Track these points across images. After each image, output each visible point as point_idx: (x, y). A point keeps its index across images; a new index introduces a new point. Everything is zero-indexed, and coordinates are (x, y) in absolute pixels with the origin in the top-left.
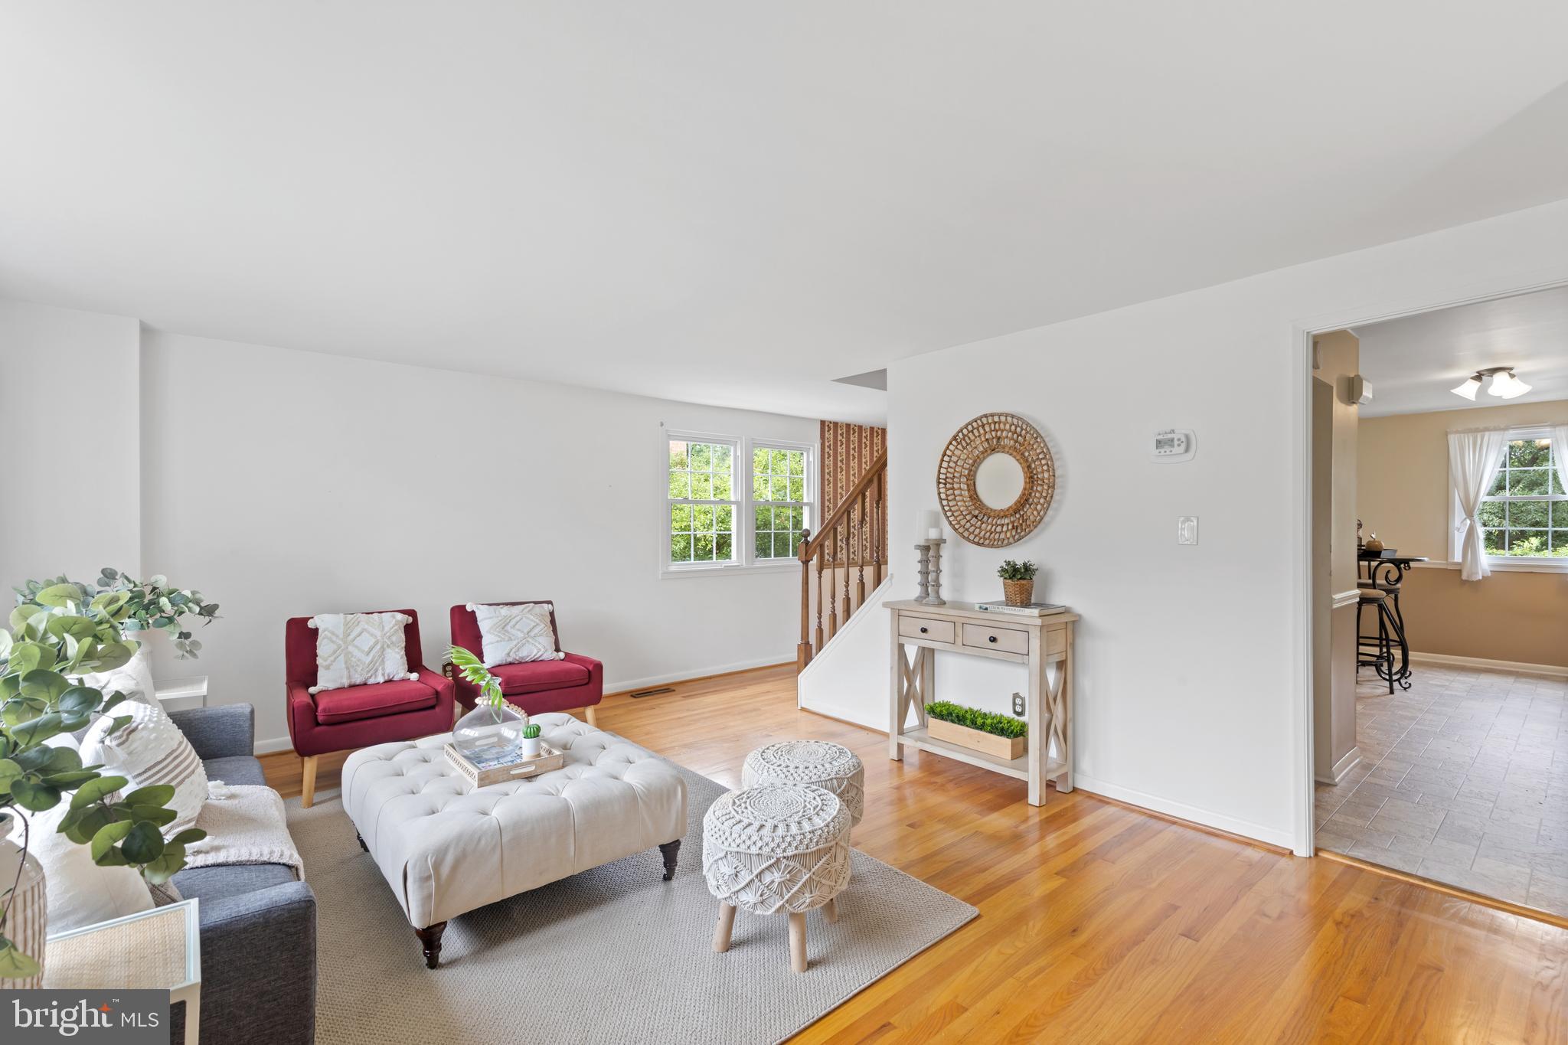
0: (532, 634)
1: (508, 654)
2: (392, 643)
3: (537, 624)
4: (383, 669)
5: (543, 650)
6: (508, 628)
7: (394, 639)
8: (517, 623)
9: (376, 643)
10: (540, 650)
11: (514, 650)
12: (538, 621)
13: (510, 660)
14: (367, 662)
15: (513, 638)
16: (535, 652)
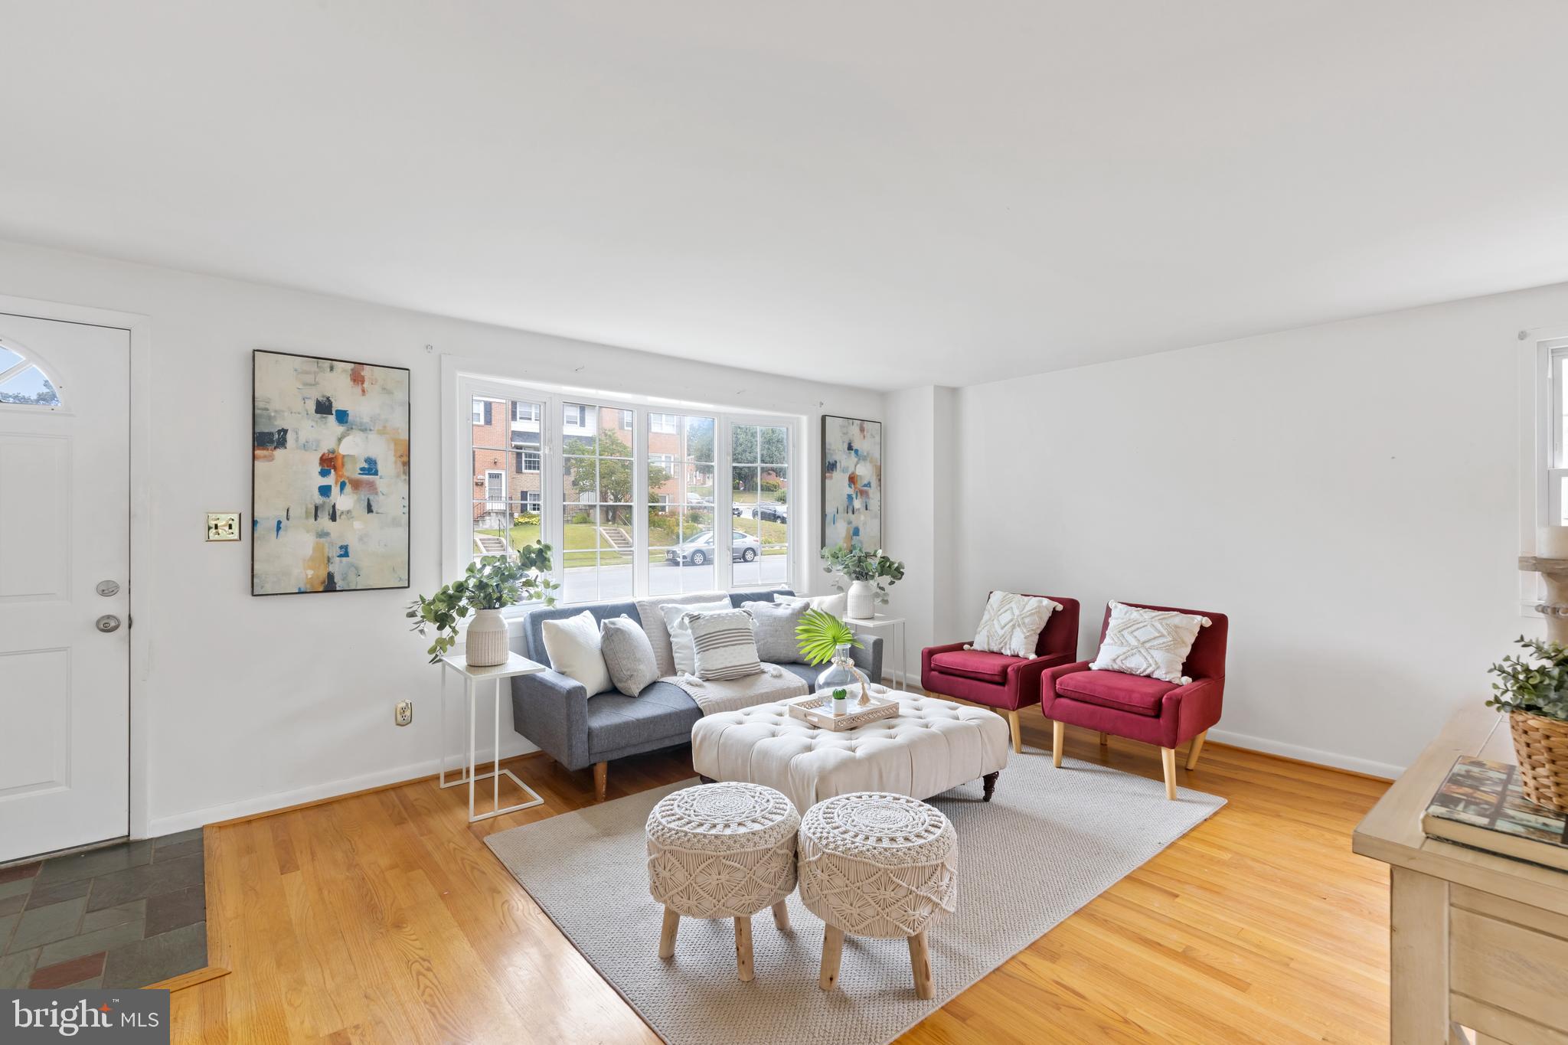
0: (1148, 645)
1: (1114, 660)
2: (1024, 623)
3: (1162, 636)
4: (1010, 645)
5: (1154, 666)
6: (1125, 633)
7: (1027, 620)
8: (1138, 629)
9: (1012, 620)
10: (1151, 666)
11: (1121, 657)
12: (1165, 633)
13: (1116, 667)
14: (1000, 635)
15: (1125, 644)
16: (1145, 666)
